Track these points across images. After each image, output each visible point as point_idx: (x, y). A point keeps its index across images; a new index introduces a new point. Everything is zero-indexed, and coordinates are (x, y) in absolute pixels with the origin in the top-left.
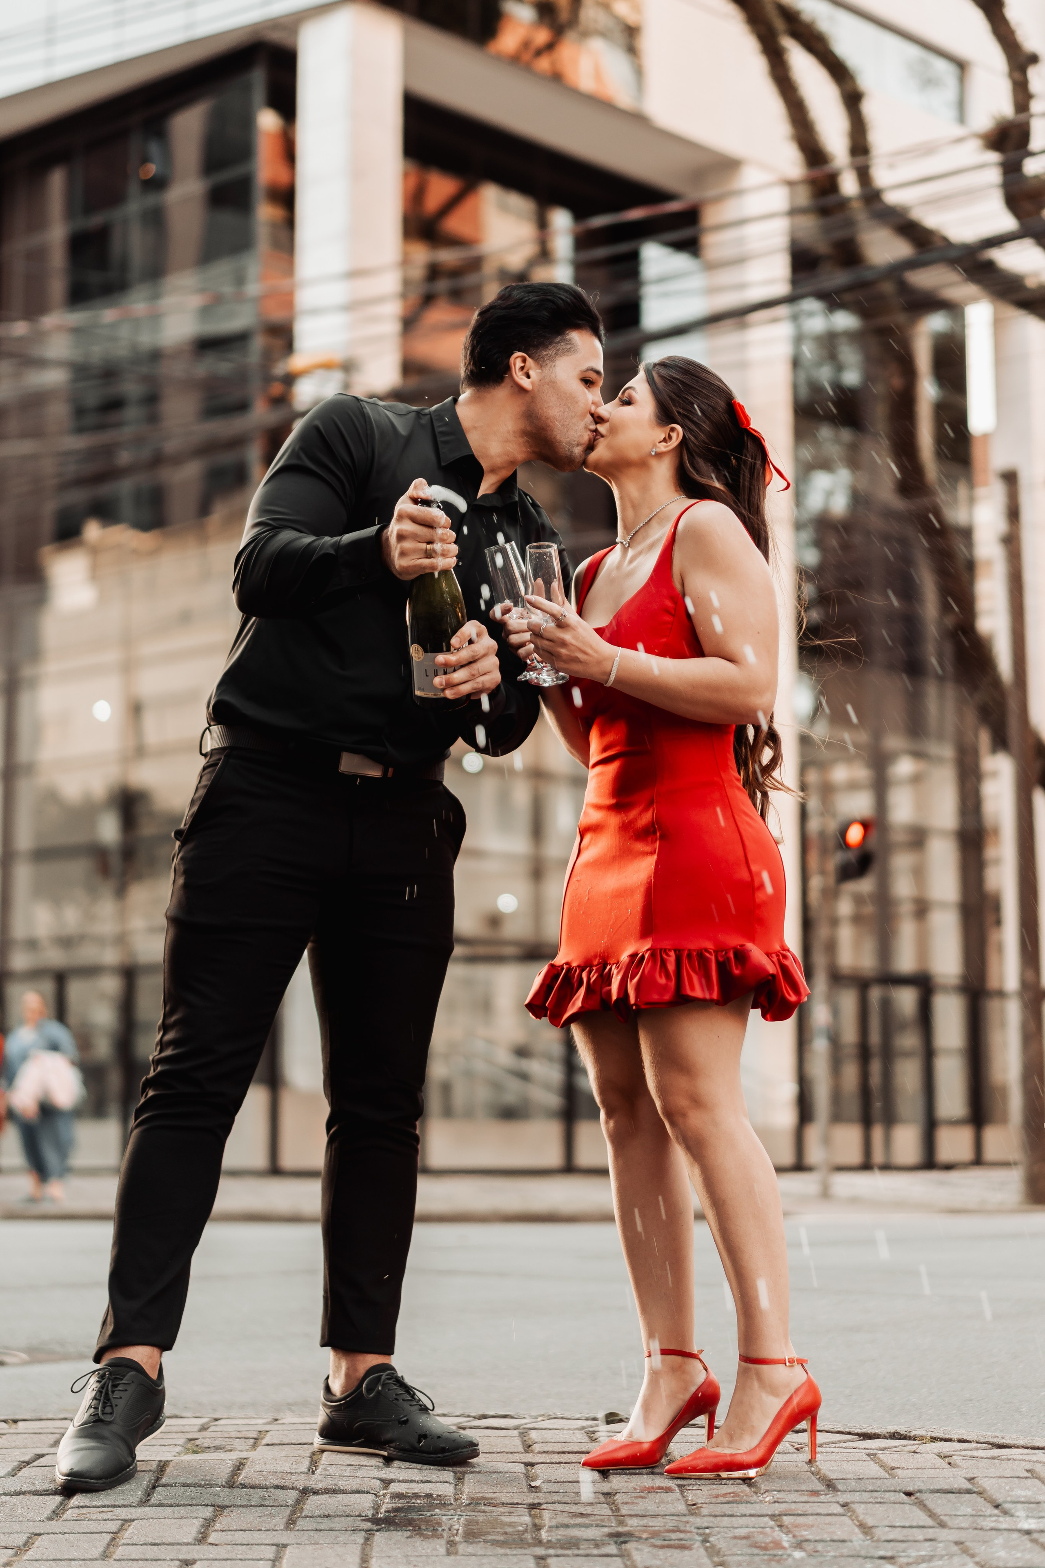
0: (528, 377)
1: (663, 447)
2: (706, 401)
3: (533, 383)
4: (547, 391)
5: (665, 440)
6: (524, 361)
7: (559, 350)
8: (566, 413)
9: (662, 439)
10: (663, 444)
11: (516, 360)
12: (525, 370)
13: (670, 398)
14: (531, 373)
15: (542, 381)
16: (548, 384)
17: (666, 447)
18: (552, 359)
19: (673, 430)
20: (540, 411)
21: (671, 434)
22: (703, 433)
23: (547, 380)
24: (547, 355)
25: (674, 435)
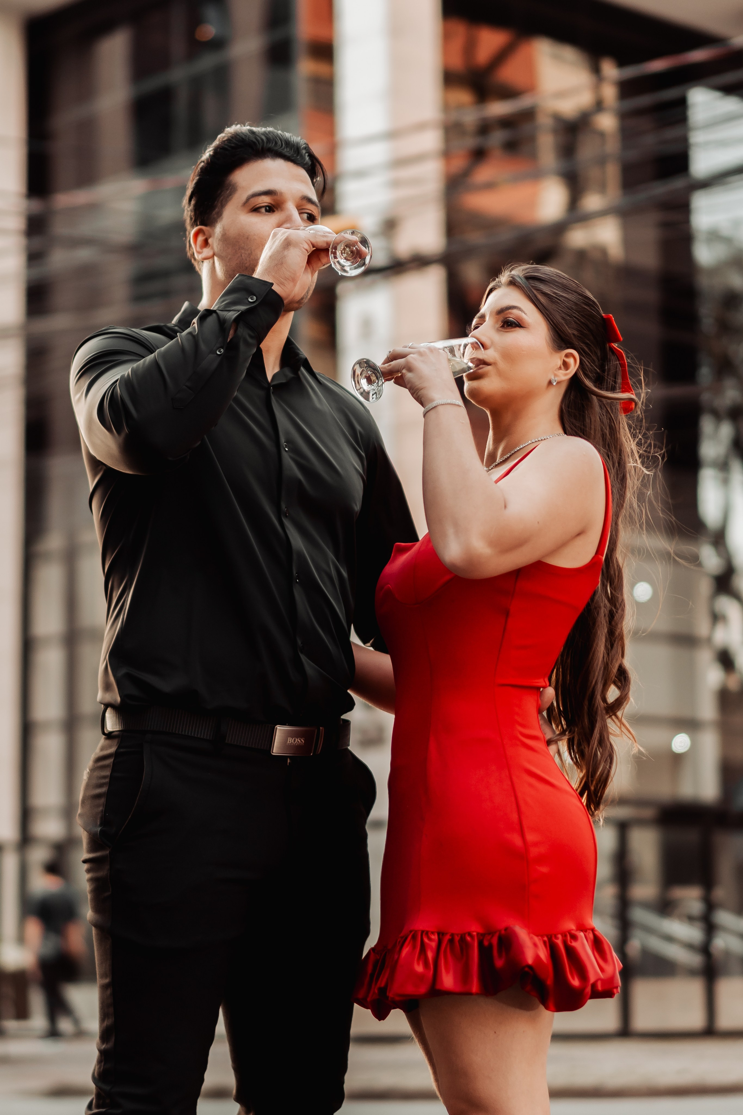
1: (562, 376)
5: (561, 367)
10: (562, 371)
17: (565, 375)
19: (568, 355)
21: (567, 360)
25: (571, 361)
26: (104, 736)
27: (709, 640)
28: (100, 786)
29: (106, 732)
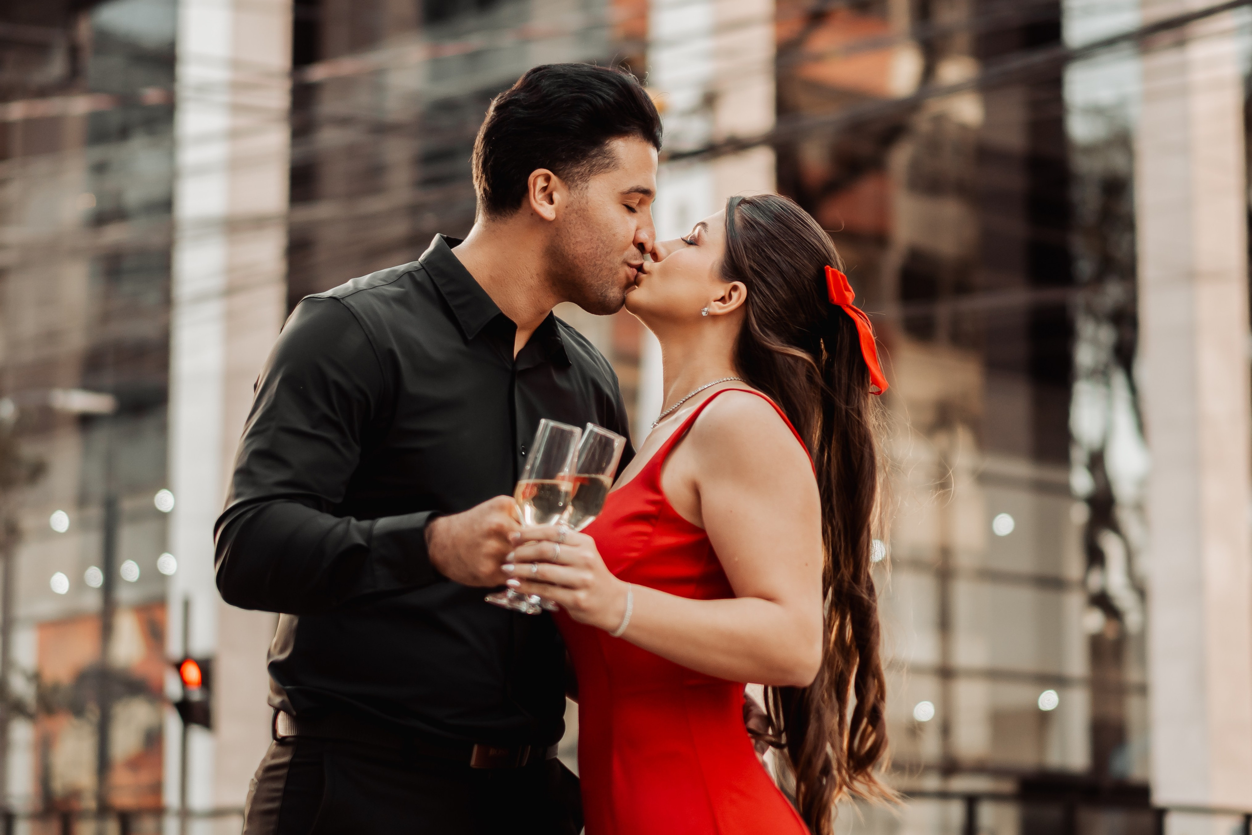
0: (551, 202)
1: (717, 308)
2: (789, 260)
3: (557, 211)
4: (575, 222)
5: (722, 299)
6: (548, 179)
7: (594, 165)
8: (599, 250)
9: (719, 297)
10: (720, 303)
11: (538, 178)
12: (547, 192)
13: (745, 247)
14: (556, 196)
15: (569, 209)
16: (576, 213)
17: (721, 308)
18: (584, 178)
19: (735, 288)
20: (566, 247)
21: (733, 293)
22: (776, 299)
23: (576, 207)
24: (578, 173)
25: (735, 295)
26: (275, 742)
27: (1083, 583)
28: (272, 800)
29: (278, 737)
